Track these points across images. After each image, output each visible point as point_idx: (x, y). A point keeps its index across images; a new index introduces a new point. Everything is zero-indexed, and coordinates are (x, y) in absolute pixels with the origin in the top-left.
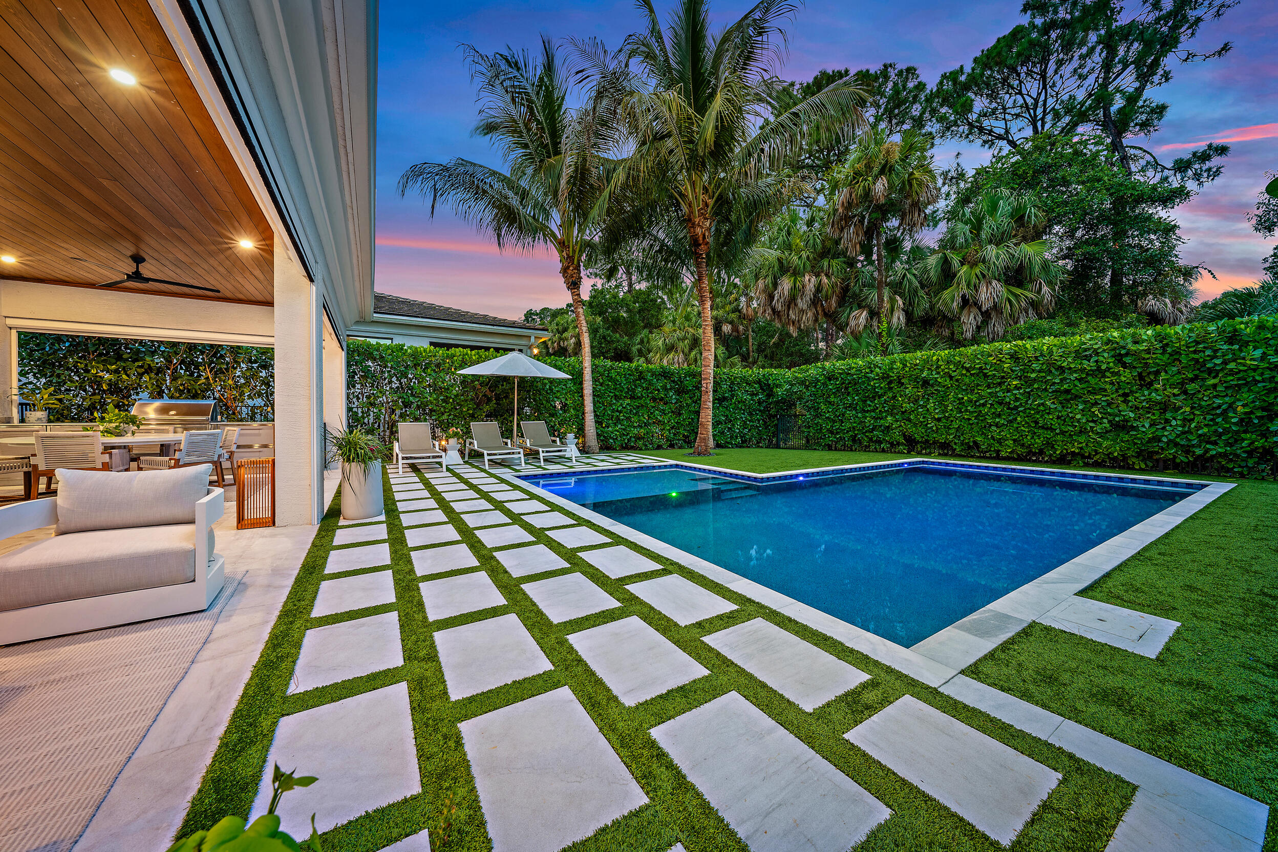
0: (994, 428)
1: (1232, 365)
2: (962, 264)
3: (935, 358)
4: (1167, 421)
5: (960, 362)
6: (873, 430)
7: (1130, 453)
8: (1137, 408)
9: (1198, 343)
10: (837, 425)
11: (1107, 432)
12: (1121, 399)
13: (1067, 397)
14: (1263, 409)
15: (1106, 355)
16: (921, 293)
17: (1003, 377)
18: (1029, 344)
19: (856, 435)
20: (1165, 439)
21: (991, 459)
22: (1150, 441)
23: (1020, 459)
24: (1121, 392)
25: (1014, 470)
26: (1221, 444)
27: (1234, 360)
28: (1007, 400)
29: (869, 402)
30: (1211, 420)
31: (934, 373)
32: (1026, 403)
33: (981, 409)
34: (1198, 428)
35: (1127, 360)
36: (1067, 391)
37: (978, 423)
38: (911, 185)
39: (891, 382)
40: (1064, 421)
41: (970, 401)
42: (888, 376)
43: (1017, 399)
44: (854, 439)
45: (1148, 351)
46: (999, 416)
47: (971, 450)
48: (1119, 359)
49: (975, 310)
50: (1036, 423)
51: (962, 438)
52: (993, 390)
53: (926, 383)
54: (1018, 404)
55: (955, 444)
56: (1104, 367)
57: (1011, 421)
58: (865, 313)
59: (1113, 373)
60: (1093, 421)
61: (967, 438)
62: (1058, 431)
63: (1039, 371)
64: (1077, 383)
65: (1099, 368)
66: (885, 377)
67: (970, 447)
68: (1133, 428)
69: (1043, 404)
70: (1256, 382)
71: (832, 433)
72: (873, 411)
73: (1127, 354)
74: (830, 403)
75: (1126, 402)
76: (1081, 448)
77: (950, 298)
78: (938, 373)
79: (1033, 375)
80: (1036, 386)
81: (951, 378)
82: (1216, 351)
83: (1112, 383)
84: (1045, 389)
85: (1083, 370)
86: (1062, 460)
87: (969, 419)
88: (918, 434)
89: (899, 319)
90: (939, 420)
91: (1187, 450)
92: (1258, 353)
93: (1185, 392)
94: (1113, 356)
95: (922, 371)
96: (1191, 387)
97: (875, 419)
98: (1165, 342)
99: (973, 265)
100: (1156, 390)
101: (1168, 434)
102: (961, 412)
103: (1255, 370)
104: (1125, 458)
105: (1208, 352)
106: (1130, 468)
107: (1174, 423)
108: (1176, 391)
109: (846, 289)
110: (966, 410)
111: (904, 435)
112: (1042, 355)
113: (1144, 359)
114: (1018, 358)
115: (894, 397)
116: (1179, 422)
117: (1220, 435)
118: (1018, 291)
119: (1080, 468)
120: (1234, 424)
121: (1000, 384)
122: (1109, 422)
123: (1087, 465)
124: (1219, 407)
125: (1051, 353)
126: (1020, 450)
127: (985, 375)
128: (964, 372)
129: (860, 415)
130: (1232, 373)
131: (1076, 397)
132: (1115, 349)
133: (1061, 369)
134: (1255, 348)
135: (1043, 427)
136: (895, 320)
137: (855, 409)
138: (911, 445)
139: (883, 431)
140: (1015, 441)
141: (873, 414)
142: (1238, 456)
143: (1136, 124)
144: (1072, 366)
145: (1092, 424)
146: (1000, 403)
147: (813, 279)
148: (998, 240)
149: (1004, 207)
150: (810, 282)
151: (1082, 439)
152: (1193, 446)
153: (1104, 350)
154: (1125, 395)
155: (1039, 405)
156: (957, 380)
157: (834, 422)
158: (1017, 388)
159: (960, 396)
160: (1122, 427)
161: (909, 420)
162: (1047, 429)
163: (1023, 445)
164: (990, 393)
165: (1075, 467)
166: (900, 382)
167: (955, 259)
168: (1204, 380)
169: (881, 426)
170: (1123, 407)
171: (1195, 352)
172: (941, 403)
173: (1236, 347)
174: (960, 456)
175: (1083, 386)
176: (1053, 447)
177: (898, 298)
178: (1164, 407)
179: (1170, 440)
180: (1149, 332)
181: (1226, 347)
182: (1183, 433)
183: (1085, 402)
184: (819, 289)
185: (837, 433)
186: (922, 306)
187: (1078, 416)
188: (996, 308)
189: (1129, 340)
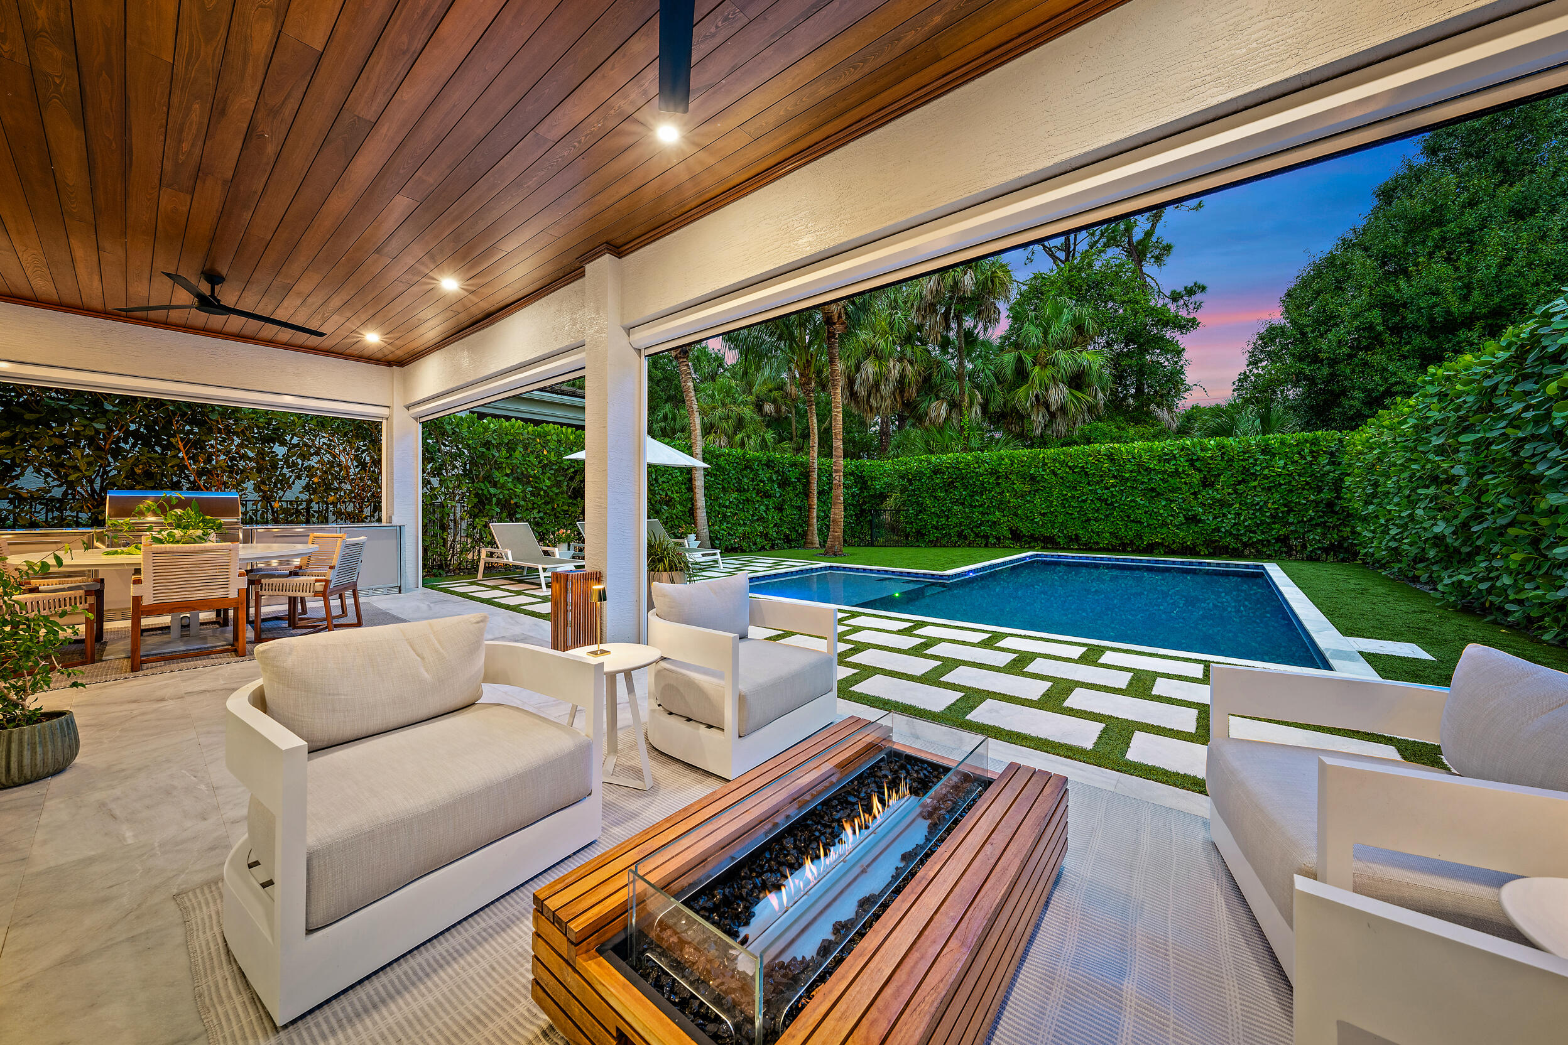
0: (1093, 522)
1: (1266, 472)
2: (1035, 365)
3: (1041, 456)
4: (1224, 515)
5: (1064, 460)
6: (980, 525)
7: (1198, 542)
8: (1204, 505)
9: (1245, 453)
10: (943, 520)
11: (1183, 524)
12: (1192, 497)
13: (1153, 494)
14: (1285, 505)
15: (1182, 459)
16: (997, 388)
17: (1101, 476)
18: (1123, 448)
19: (963, 531)
20: (1223, 530)
21: (1090, 550)
22: (1214, 531)
23: (1114, 550)
24: (1192, 491)
25: (1117, 560)
26: (1259, 532)
27: (1267, 468)
28: (1105, 496)
29: (977, 498)
30: (1253, 514)
31: (1041, 470)
32: (1121, 499)
33: (1083, 504)
34: (1245, 520)
35: (1198, 464)
36: (1153, 490)
37: (1079, 518)
38: (992, 282)
39: (998, 478)
40: (1151, 515)
41: (1073, 497)
42: (997, 472)
43: (1113, 496)
44: (960, 535)
45: (1211, 458)
46: (1097, 510)
47: (1075, 542)
48: (1192, 463)
49: (1043, 410)
50: (1129, 517)
51: (1065, 532)
52: (1093, 487)
53: (1033, 478)
54: (1114, 500)
55: (1059, 537)
56: (1181, 470)
57: (1107, 516)
58: (945, 404)
59: (1188, 475)
60: (1172, 515)
61: (1070, 531)
62: (1145, 524)
63: (1131, 472)
64: (1160, 482)
65: (1177, 470)
66: (993, 472)
67: (1071, 540)
68: (1200, 521)
69: (1134, 501)
70: (1280, 485)
71: (937, 528)
72: (981, 506)
73: (1197, 460)
74: (936, 497)
75: (1196, 498)
76: (1163, 539)
77: (1023, 396)
78: (1044, 470)
79: (1127, 475)
80: (1129, 484)
81: (1055, 475)
82: (1256, 460)
83: (1186, 483)
84: (1136, 488)
85: (1165, 472)
86: (1150, 549)
87: (1072, 514)
88: (1025, 528)
89: (976, 412)
90: (1044, 515)
91: (1237, 537)
92: (1281, 463)
93: (1236, 492)
94: (1187, 461)
95: (1029, 467)
96: (1241, 488)
97: (982, 514)
98: (1223, 451)
99: (1044, 366)
100: (1217, 490)
101: (1226, 526)
102: (1065, 507)
103: (1280, 476)
104: (1195, 545)
105: (1251, 461)
106: (1197, 554)
107: (1229, 516)
108: (1230, 491)
109: (927, 379)
110: (1069, 506)
111: (1010, 529)
112: (1134, 458)
113: (1209, 464)
114: (1114, 459)
115: (1001, 493)
116: (1233, 516)
117: (1258, 526)
118: (1079, 394)
119: (1161, 555)
120: (1268, 517)
121: (1098, 483)
122: (1184, 515)
123: (1166, 554)
124: (1258, 504)
125: (1141, 456)
126: (1115, 542)
127: (1086, 473)
128: (1068, 470)
129: (967, 510)
130: (1266, 477)
131: (1159, 494)
132: (1188, 455)
133: (1149, 470)
134: (1280, 459)
135: (1133, 521)
136: (973, 414)
137: (963, 504)
138: (1018, 539)
139: (990, 526)
140: (1110, 533)
141: (981, 509)
142: (1269, 541)
143: (1152, 257)
144: (1157, 468)
145: (1171, 518)
146: (1099, 499)
147: (898, 365)
148: (1064, 345)
149: (1066, 315)
150: (894, 369)
151: (1164, 530)
152: (1241, 535)
153: (1180, 456)
154: (1195, 494)
155: (1131, 501)
156: (1062, 478)
157: (939, 517)
158: (1113, 486)
159: (1065, 492)
160: (1193, 520)
161: (1017, 515)
162: (1137, 522)
163: (1117, 537)
164: (1090, 490)
165: (1157, 555)
166: (1007, 477)
167: (1028, 359)
168: (1248, 482)
169: (988, 521)
170: (1194, 503)
171: (1242, 460)
172: (1047, 500)
173: (1268, 457)
174: (1063, 549)
175: (1166, 485)
176: (1141, 538)
177: (977, 392)
178: (1222, 504)
179: (1226, 531)
180: (1212, 442)
181: (1262, 457)
182: (1235, 524)
183: (1167, 499)
184: (903, 376)
185: (944, 529)
186: (998, 400)
187: (1161, 511)
188: (1063, 409)
189: (1198, 448)
